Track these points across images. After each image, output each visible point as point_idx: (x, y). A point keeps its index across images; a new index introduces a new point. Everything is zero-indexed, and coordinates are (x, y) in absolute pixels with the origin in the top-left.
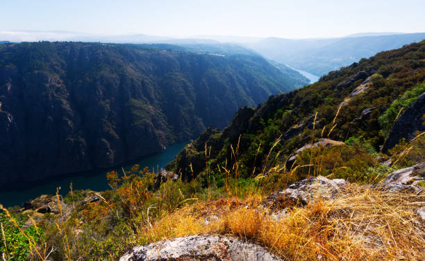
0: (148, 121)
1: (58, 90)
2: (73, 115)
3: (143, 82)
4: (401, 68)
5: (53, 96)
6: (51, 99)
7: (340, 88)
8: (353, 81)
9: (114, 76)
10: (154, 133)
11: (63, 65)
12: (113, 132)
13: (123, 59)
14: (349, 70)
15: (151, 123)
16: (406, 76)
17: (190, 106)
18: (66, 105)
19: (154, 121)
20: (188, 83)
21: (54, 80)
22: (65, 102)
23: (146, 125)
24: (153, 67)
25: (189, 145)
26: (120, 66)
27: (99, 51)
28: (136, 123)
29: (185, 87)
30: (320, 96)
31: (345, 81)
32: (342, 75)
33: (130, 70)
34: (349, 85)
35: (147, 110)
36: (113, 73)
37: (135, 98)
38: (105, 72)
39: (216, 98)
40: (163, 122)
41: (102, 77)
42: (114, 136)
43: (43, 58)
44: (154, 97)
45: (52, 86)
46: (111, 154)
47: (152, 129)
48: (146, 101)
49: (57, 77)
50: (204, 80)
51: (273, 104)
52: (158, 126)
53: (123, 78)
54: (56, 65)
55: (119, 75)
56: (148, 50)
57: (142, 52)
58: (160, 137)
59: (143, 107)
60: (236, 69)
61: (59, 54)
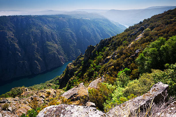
0: (55, 52)
1: (12, 39)
2: (20, 50)
3: (52, 34)
4: (160, 25)
5: (10, 42)
6: (10, 43)
7: (131, 36)
8: (137, 32)
9: (38, 31)
10: (58, 57)
11: (14, 27)
12: (39, 57)
13: (42, 23)
14: (138, 26)
15: (57, 53)
16: (161, 30)
17: (74, 44)
18: (17, 46)
19: (58, 51)
20: (73, 33)
21: (10, 34)
22: (16, 44)
23: (54, 54)
24: (56, 26)
25: (70, 64)
26: (40, 26)
27: (30, 19)
28: (49, 53)
29: (72, 35)
30: (122, 40)
31: (134, 32)
32: (134, 29)
33: (45, 28)
34: (136, 34)
35: (54, 47)
36: (37, 30)
37: (48, 41)
38: (34, 29)
39: (86, 40)
40: (62, 52)
41: (32, 32)
42: (40, 59)
43: (4, 24)
44: (57, 40)
45: (10, 37)
46: (39, 68)
47: (57, 55)
48: (53, 42)
49: (12, 33)
50: (80, 31)
51: (102, 44)
52: (60, 54)
53: (42, 32)
54: (11, 27)
55: (40, 31)
56: (53, 18)
57: (50, 19)
58: (61, 59)
59: (52, 45)
60: (95, 25)
61: (11, 22)
